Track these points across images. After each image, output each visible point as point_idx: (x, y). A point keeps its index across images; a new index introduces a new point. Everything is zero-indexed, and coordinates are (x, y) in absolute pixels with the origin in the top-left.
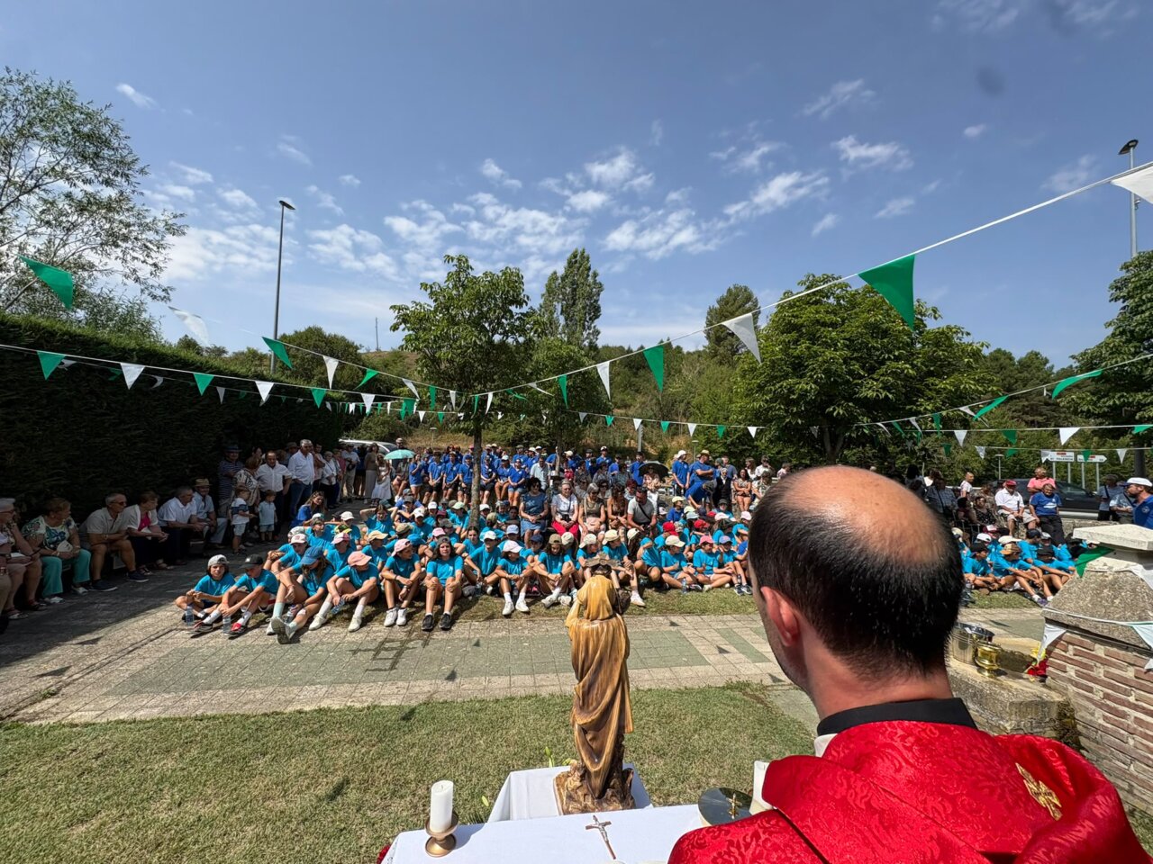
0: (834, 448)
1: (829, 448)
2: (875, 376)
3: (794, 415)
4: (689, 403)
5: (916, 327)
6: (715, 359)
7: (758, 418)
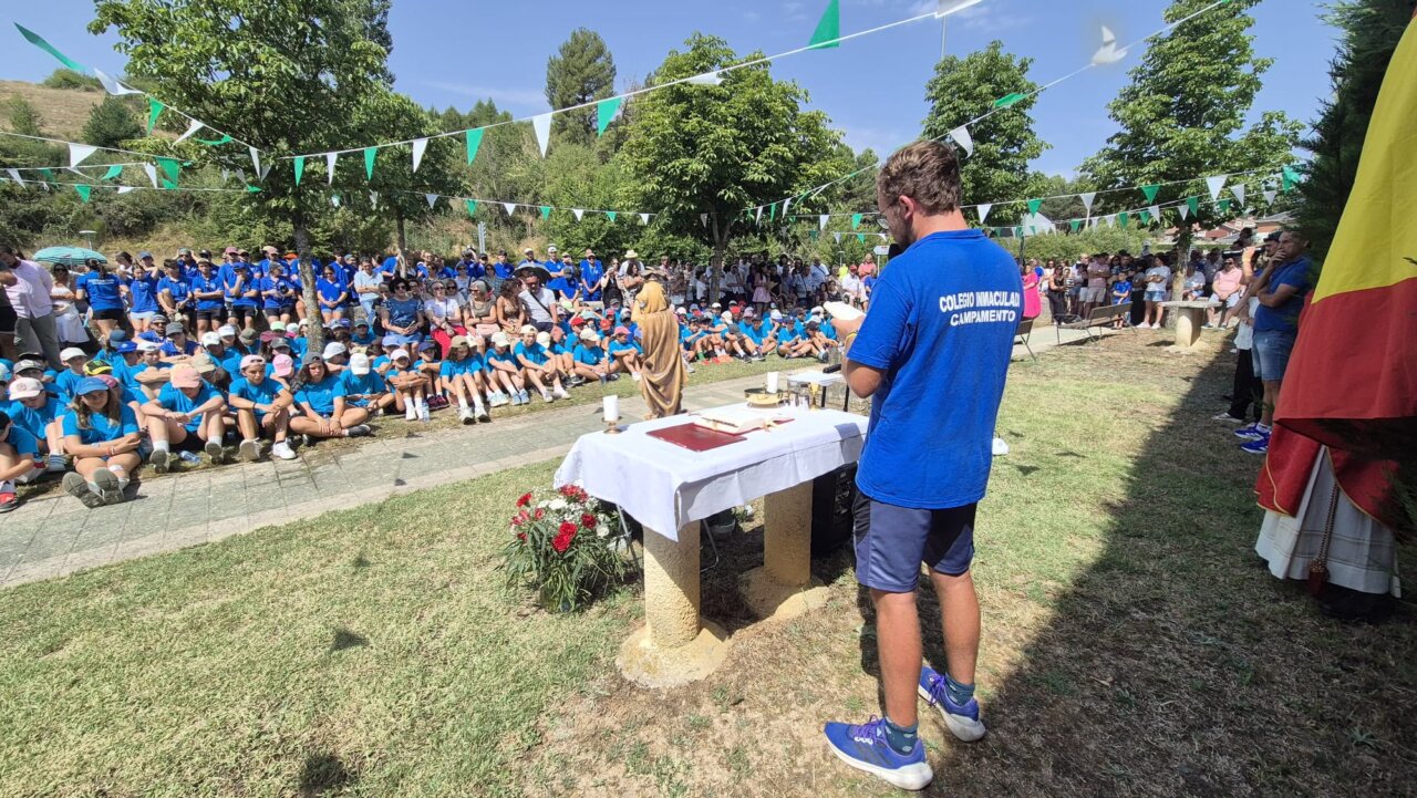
0: (721, 237)
1: (717, 237)
2: (760, 158)
3: (686, 199)
4: (536, 194)
5: (792, 109)
6: (564, 134)
7: (650, 203)
